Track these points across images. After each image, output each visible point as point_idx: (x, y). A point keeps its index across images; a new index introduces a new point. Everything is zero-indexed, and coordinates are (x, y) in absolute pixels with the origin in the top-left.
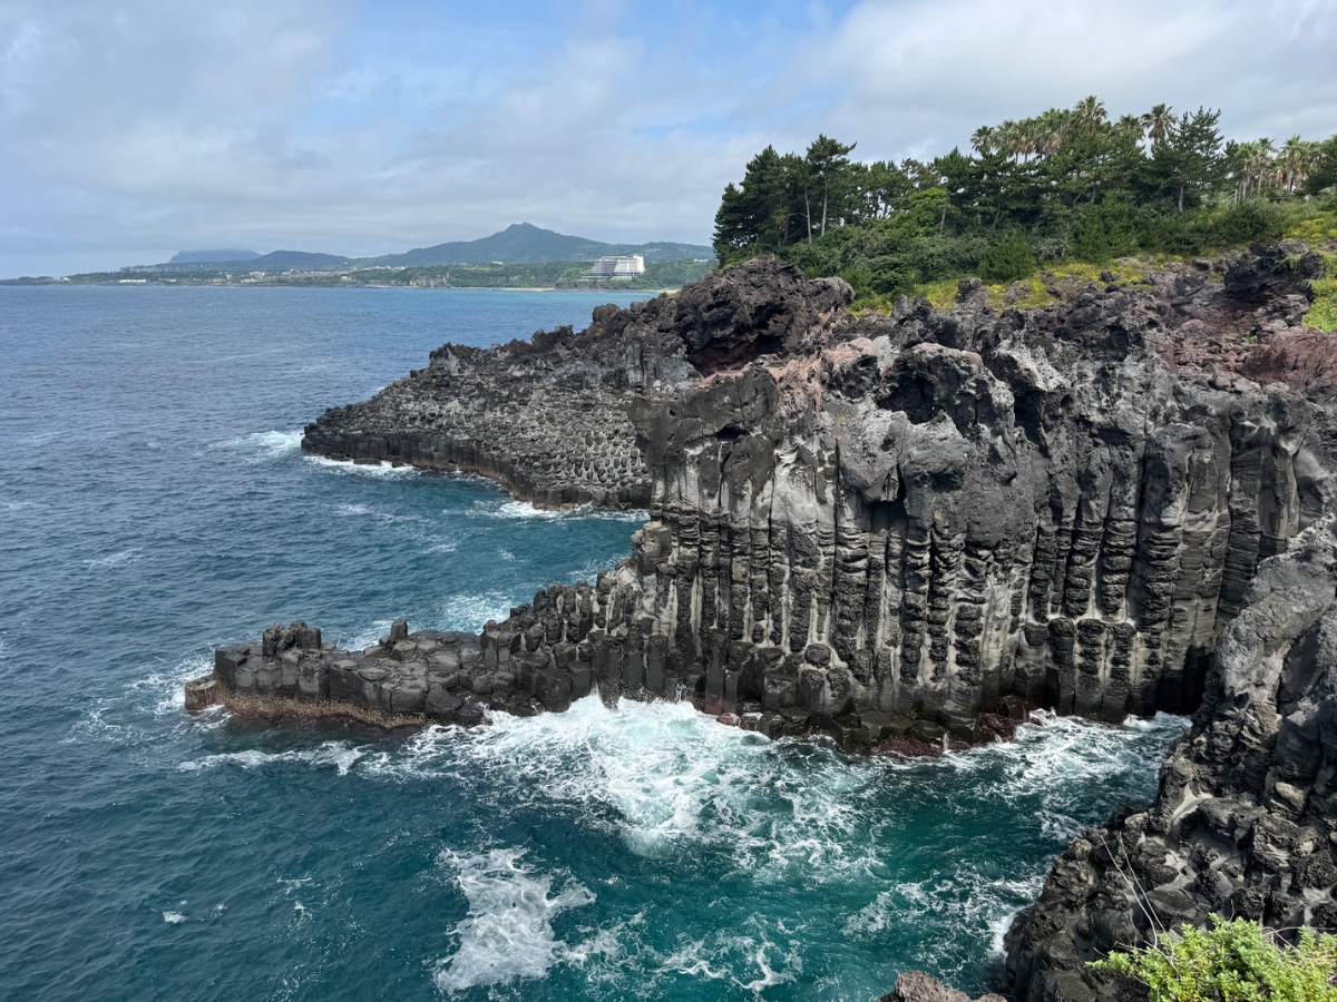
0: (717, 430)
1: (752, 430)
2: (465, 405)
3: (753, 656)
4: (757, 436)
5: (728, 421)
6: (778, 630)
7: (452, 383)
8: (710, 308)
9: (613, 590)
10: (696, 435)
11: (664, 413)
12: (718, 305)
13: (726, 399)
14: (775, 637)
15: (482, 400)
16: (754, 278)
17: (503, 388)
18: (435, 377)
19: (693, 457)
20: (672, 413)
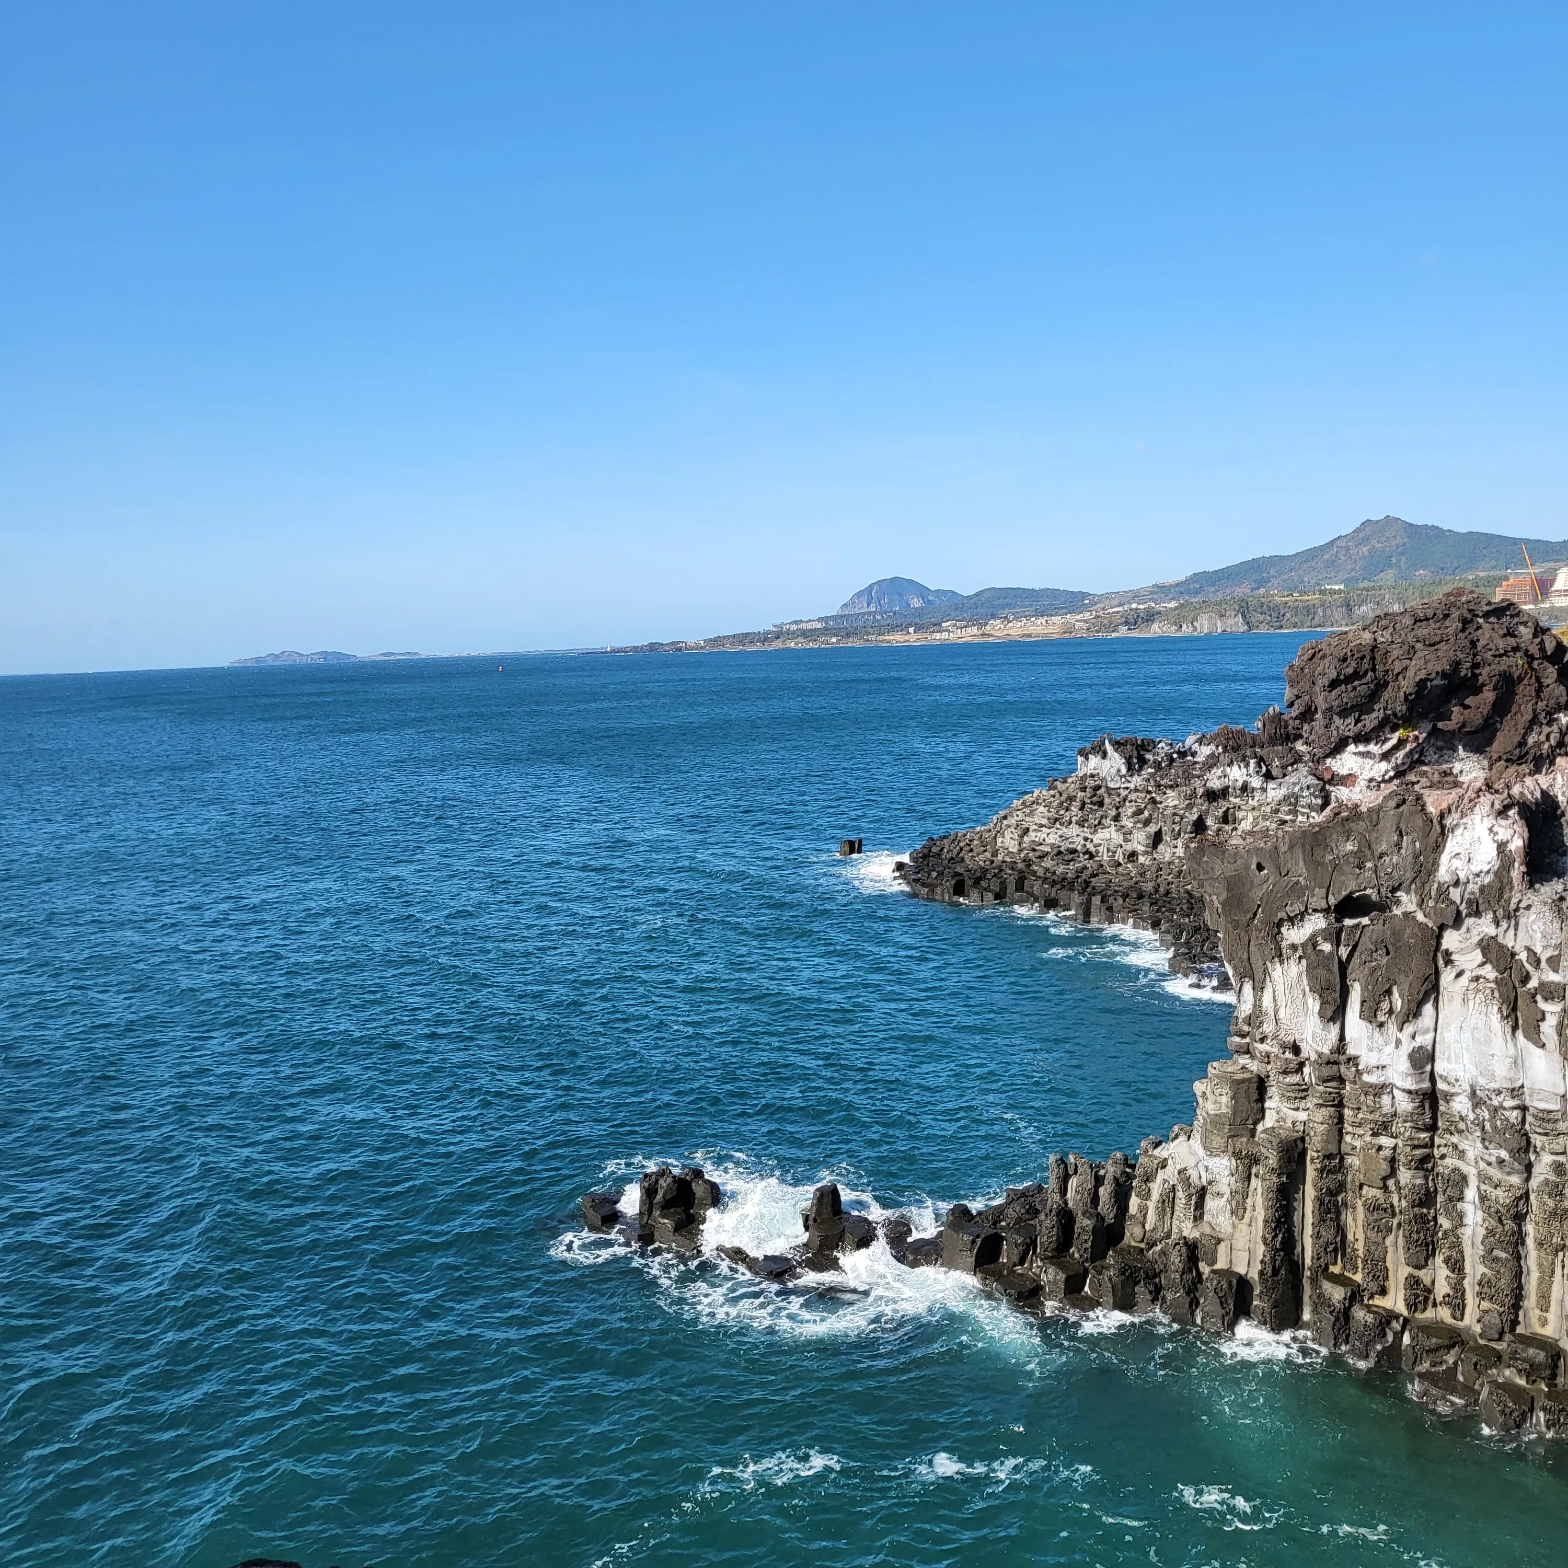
0: (1332, 901)
1: (1398, 902)
2: (1127, 835)
3: (1399, 1336)
4: (1406, 914)
5: (1351, 886)
6: (1458, 1289)
7: (1107, 801)
8: (1333, 684)
9: (1161, 1175)
10: (1295, 908)
11: (1247, 867)
12: (1349, 679)
13: (1350, 847)
14: (1457, 1305)
15: (1153, 828)
16: (1423, 631)
17: (1189, 807)
18: (1083, 789)
19: (1294, 947)
20: (1260, 867)
